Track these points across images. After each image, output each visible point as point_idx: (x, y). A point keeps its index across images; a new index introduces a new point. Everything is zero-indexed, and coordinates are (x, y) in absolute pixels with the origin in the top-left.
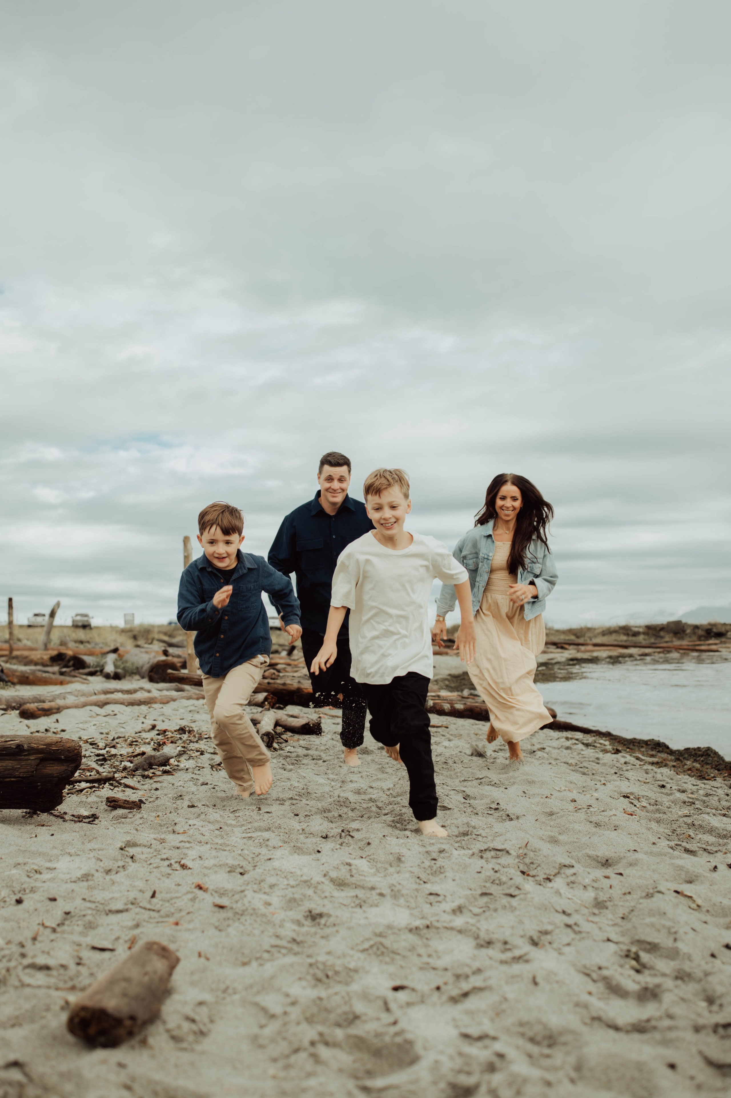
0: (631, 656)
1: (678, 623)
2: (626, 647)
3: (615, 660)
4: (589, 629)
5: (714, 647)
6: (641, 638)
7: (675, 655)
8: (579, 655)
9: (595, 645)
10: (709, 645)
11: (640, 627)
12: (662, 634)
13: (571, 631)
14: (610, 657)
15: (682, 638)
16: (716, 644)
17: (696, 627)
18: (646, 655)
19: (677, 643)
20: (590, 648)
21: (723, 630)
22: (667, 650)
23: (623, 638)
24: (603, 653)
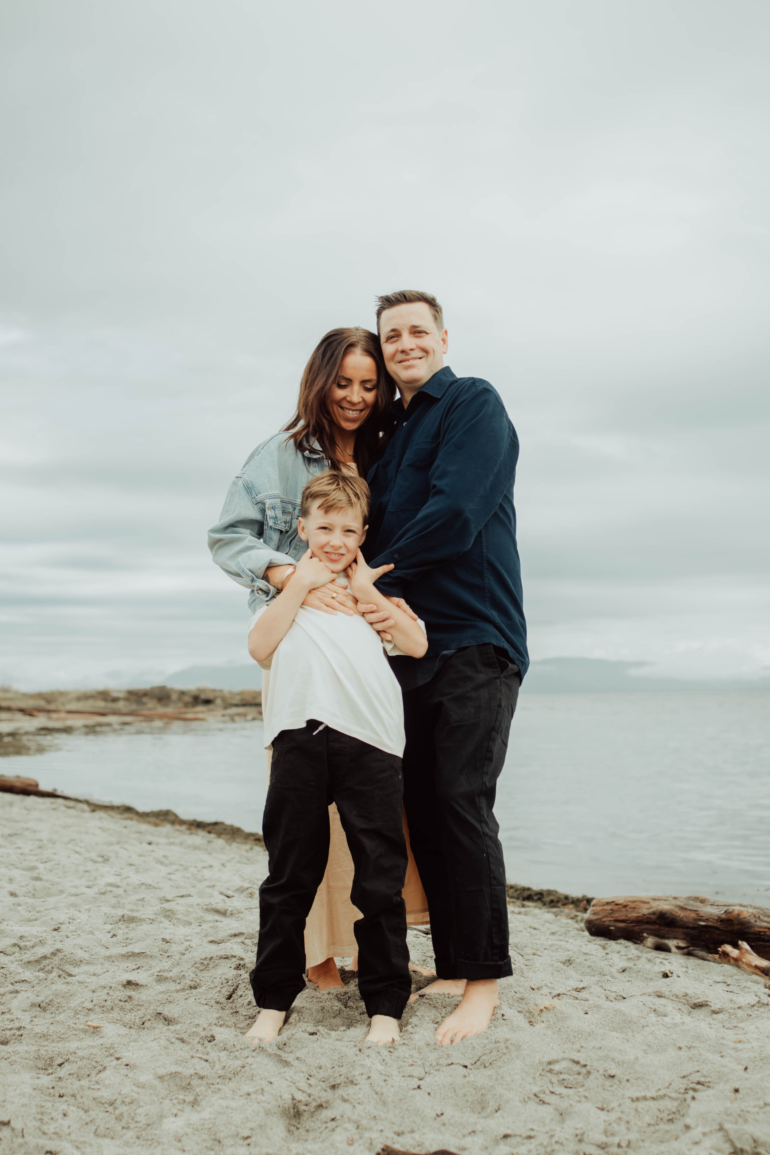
0: (109, 725)
1: (163, 688)
2: (103, 714)
3: (91, 730)
4: (62, 694)
5: (201, 716)
6: (121, 705)
7: (158, 723)
8: (51, 724)
9: (70, 712)
10: (196, 713)
11: (119, 691)
12: (145, 700)
13: (40, 696)
14: (86, 726)
15: (166, 705)
16: (203, 712)
17: (183, 693)
18: (125, 724)
19: (161, 710)
20: (63, 715)
21: (210, 696)
22: (149, 718)
23: (100, 704)
24: (77, 722)
